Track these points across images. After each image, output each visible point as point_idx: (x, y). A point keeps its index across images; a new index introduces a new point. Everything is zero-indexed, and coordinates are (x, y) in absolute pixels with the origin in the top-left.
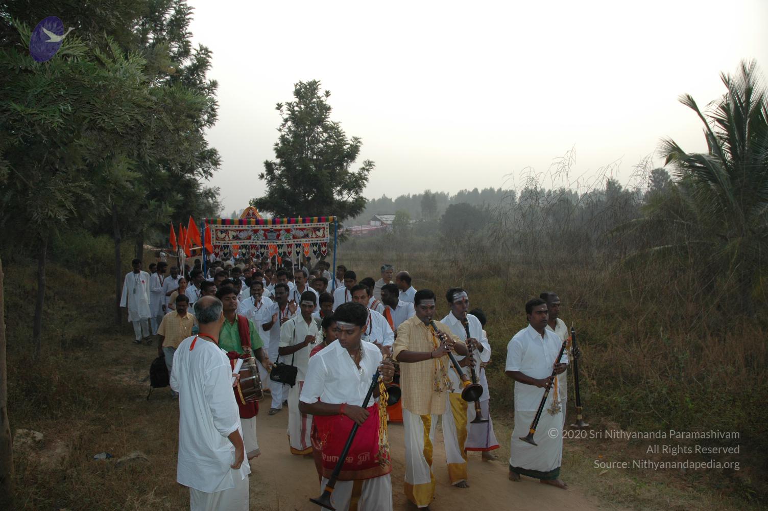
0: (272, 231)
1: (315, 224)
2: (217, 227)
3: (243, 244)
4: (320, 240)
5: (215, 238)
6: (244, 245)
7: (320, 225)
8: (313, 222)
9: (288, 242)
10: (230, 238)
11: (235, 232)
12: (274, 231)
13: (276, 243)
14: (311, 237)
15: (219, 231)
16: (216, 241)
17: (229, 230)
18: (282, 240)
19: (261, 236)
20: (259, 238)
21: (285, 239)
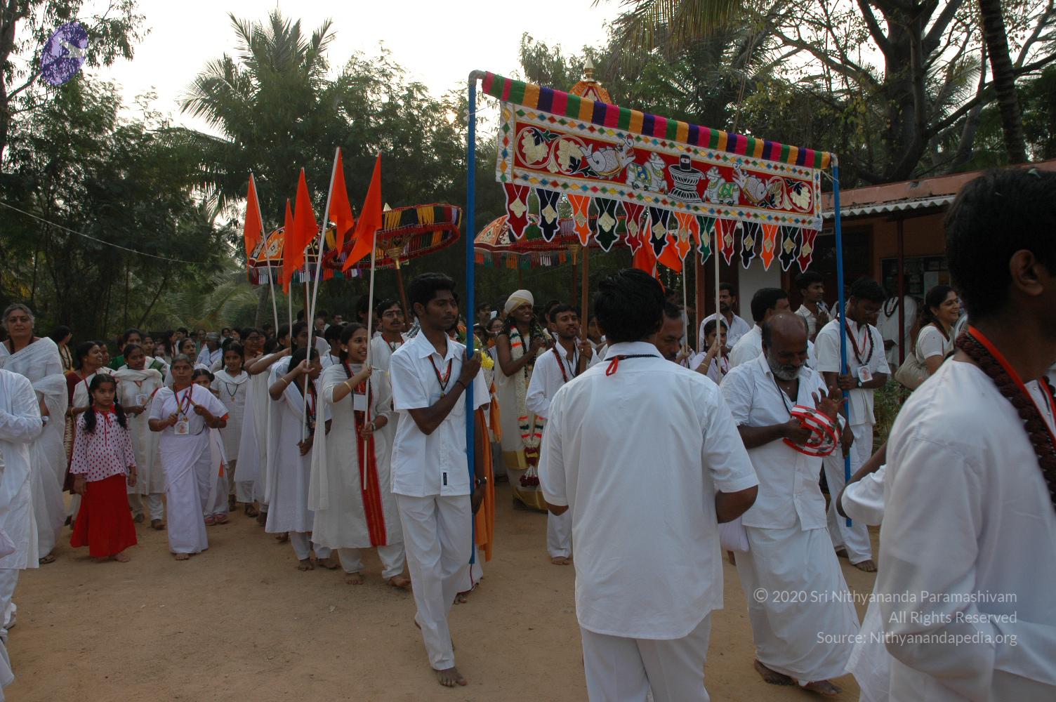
0: (685, 166)
1: (792, 167)
2: (521, 113)
3: (600, 195)
4: (804, 222)
5: (510, 160)
6: (606, 201)
7: (802, 172)
8: (786, 161)
9: (727, 213)
10: (560, 165)
11: (578, 146)
12: (691, 168)
13: (696, 208)
14: (779, 207)
15: (532, 131)
16: (515, 170)
17: (562, 134)
18: (712, 201)
19: (657, 178)
20: (650, 182)
21: (720, 199)
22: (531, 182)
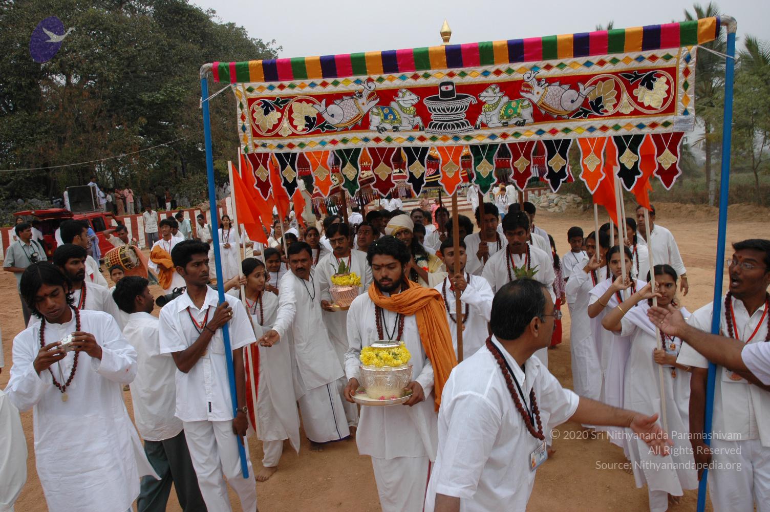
0: (446, 95)
1: (634, 55)
2: (250, 90)
3: (341, 146)
4: (654, 125)
5: (249, 133)
6: (348, 151)
7: (653, 58)
8: (620, 49)
9: (516, 134)
10: (295, 127)
11: (311, 104)
12: (456, 94)
13: (468, 138)
14: (612, 111)
15: (261, 103)
16: (255, 141)
17: (293, 97)
18: (490, 125)
19: (407, 116)
20: (400, 121)
21: (502, 121)
22: (270, 148)
